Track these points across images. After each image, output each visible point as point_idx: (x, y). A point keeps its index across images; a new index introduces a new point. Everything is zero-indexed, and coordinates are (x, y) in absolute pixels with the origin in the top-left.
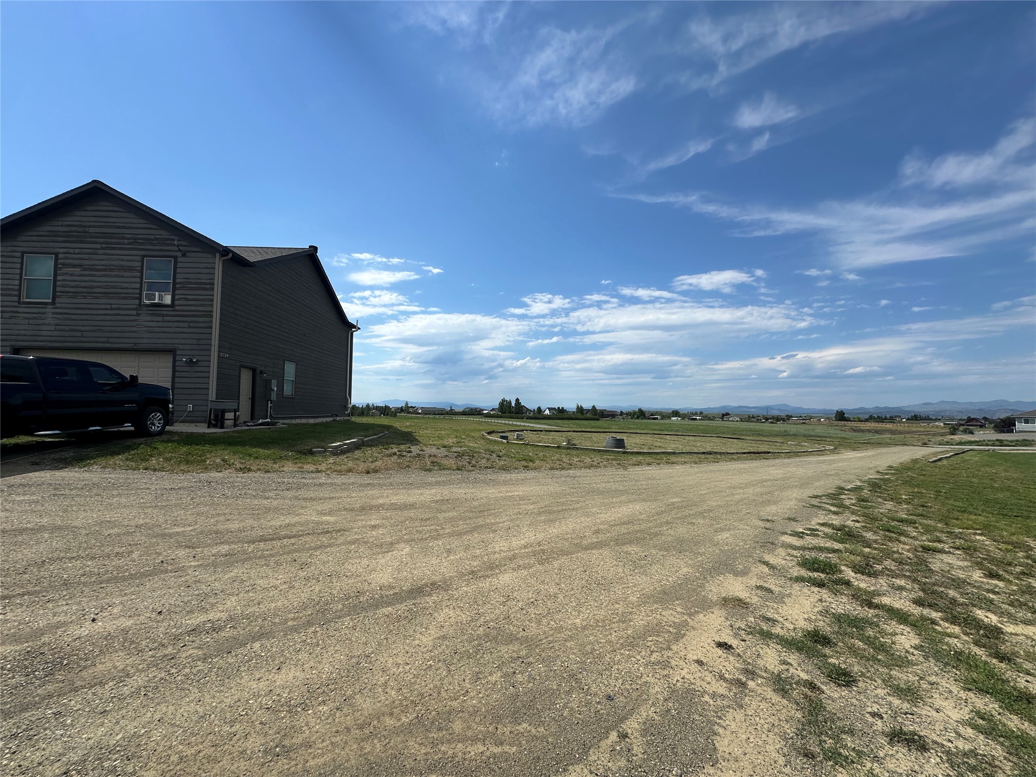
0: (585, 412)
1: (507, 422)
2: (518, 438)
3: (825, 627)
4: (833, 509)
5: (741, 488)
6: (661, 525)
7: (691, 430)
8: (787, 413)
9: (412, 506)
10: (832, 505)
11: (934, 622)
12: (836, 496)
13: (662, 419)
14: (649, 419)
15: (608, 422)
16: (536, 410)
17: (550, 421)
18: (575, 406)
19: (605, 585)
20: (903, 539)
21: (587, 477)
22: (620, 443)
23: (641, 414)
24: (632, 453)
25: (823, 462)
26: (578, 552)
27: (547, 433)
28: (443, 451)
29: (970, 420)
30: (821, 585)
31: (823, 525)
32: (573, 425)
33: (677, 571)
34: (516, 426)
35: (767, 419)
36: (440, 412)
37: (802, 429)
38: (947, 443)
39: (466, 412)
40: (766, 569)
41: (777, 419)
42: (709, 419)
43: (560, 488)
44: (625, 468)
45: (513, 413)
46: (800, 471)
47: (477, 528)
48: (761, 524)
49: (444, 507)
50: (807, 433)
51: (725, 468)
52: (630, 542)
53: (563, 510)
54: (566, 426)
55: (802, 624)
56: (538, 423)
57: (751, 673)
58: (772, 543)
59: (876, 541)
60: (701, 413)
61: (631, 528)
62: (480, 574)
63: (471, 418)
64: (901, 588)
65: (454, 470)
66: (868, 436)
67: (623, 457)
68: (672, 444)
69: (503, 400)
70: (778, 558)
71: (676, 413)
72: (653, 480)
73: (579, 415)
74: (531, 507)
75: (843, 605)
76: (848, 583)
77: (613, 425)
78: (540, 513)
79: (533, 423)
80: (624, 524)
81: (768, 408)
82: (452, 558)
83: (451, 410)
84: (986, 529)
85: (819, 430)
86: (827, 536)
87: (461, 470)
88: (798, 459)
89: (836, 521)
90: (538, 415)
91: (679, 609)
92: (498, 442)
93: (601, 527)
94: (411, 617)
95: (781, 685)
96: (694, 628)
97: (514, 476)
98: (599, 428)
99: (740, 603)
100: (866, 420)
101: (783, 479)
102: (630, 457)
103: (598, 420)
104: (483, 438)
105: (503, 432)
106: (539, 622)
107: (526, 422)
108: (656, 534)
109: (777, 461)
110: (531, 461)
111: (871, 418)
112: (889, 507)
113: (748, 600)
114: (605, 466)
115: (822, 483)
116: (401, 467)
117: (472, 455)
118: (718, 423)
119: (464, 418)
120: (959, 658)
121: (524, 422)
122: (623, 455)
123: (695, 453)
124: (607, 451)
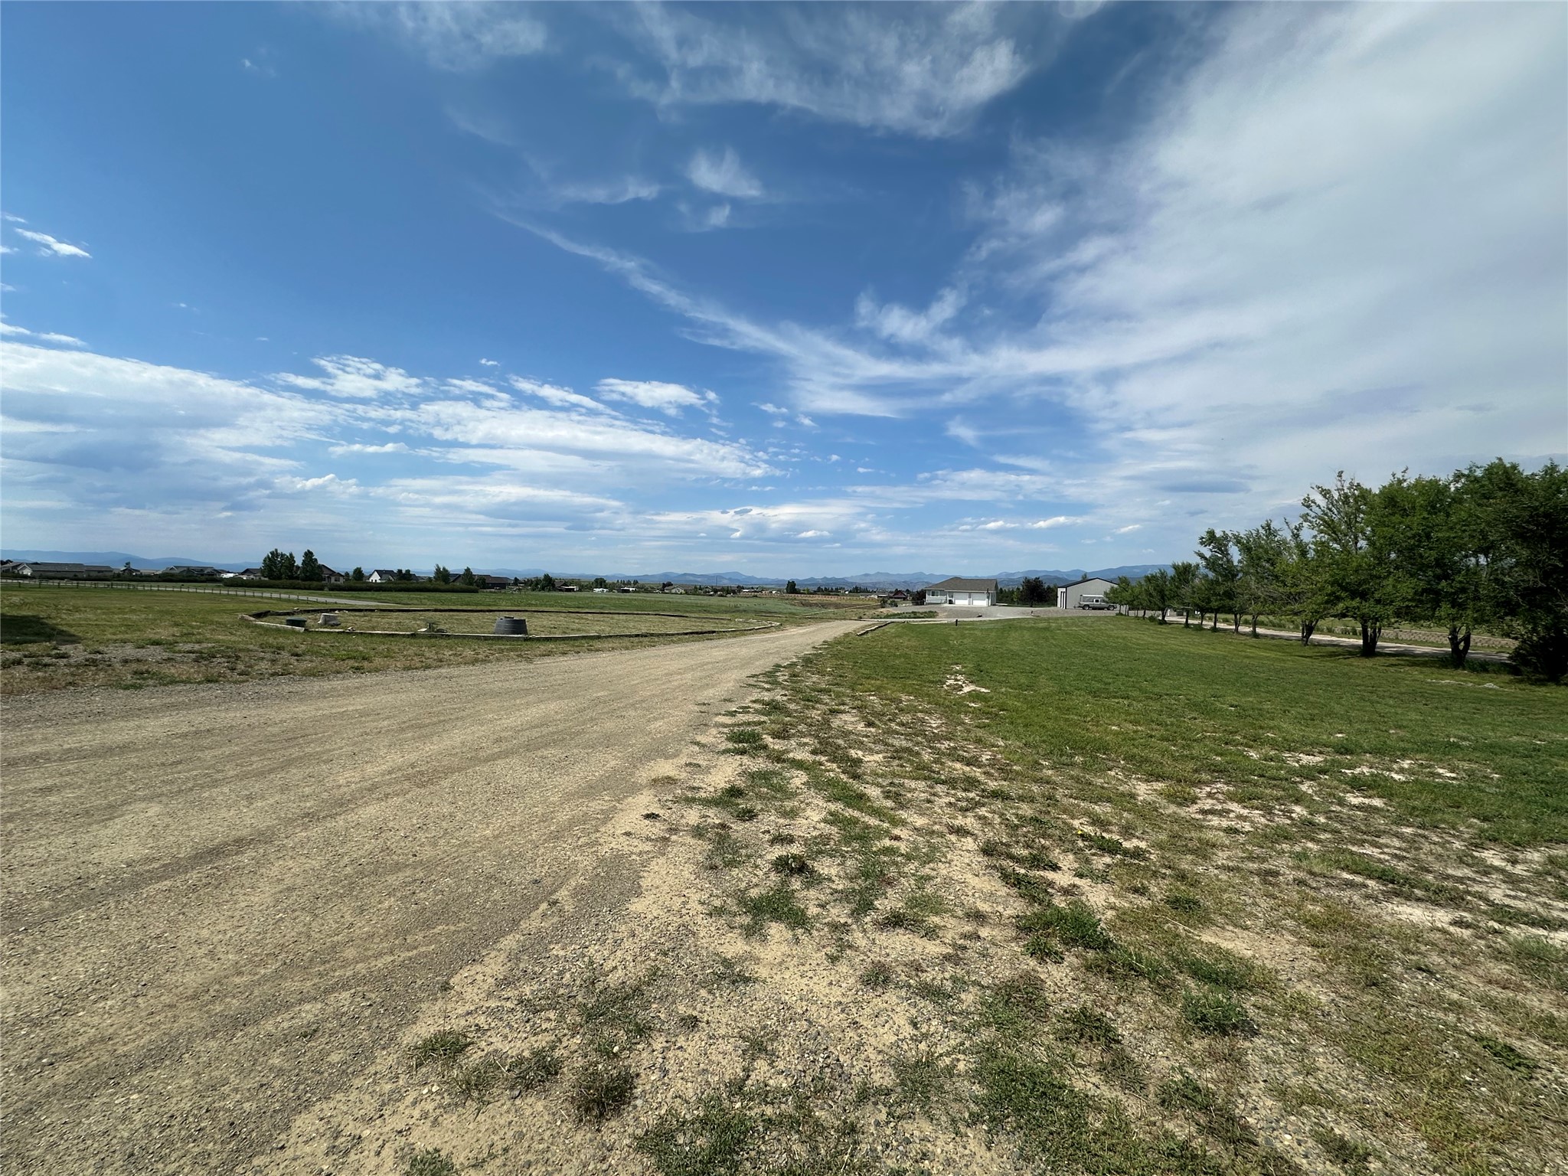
0: (452, 579)
1: (284, 596)
2: (326, 623)
3: (740, 783)
4: (766, 686)
5: (680, 673)
6: (584, 723)
7: (621, 607)
8: (738, 584)
9: (125, 748)
10: (767, 683)
11: (821, 764)
12: (771, 676)
13: (580, 590)
14: (561, 590)
15: (493, 596)
16: (351, 573)
17: (383, 595)
18: (434, 569)
19: (518, 792)
20: (818, 705)
21: (471, 677)
22: (519, 627)
23: (548, 583)
24: (539, 640)
25: (767, 640)
26: (475, 765)
27: (385, 613)
28: (159, 653)
29: (897, 592)
30: (743, 752)
31: (754, 702)
32: (426, 600)
33: (604, 766)
34: (308, 602)
35: (716, 591)
36: (94, 574)
37: (752, 603)
38: (879, 617)
39: (172, 575)
40: (697, 748)
41: (727, 591)
42: (647, 591)
43: (429, 695)
44: (529, 660)
45: (297, 578)
46: (744, 652)
47: (290, 763)
48: (697, 708)
49: (206, 742)
50: (757, 607)
51: (662, 652)
52: (546, 745)
53: (440, 722)
54: (416, 602)
55: (723, 785)
56: (359, 598)
57: (673, 830)
58: (705, 725)
59: (796, 711)
60: (636, 582)
61: (545, 730)
62: (322, 815)
63: (191, 589)
64: (806, 744)
65: (199, 683)
66: (816, 610)
67: (525, 646)
68: (595, 625)
69: (275, 554)
70: (709, 737)
71: (600, 582)
72: (572, 672)
73: (441, 585)
74: (386, 723)
75: (759, 764)
76: (765, 747)
77: (502, 599)
78: (402, 730)
79: (345, 598)
80: (537, 726)
81: (719, 577)
82: (259, 804)
83: (129, 570)
84: (878, 690)
85: (771, 604)
86: (757, 711)
87: (217, 681)
88: (743, 638)
89: (767, 696)
90: (356, 582)
91: (607, 798)
92: (286, 631)
93: (503, 734)
94: (219, 882)
95: (698, 832)
96: (622, 810)
97: (336, 683)
98: (477, 605)
99: (670, 780)
100: (815, 593)
101: (725, 660)
102: (536, 645)
103: (475, 591)
104: (248, 625)
105: (288, 614)
106: (435, 845)
107: (330, 596)
108: (578, 733)
109: (722, 641)
110: (364, 659)
111: (819, 591)
112: (814, 680)
113: (677, 777)
114: (498, 660)
115: (761, 662)
116: (51, 687)
117: (233, 656)
118: (658, 596)
119: (169, 587)
120: (832, 783)
121: (325, 595)
122: (524, 643)
123: (626, 636)
124: (499, 638)
